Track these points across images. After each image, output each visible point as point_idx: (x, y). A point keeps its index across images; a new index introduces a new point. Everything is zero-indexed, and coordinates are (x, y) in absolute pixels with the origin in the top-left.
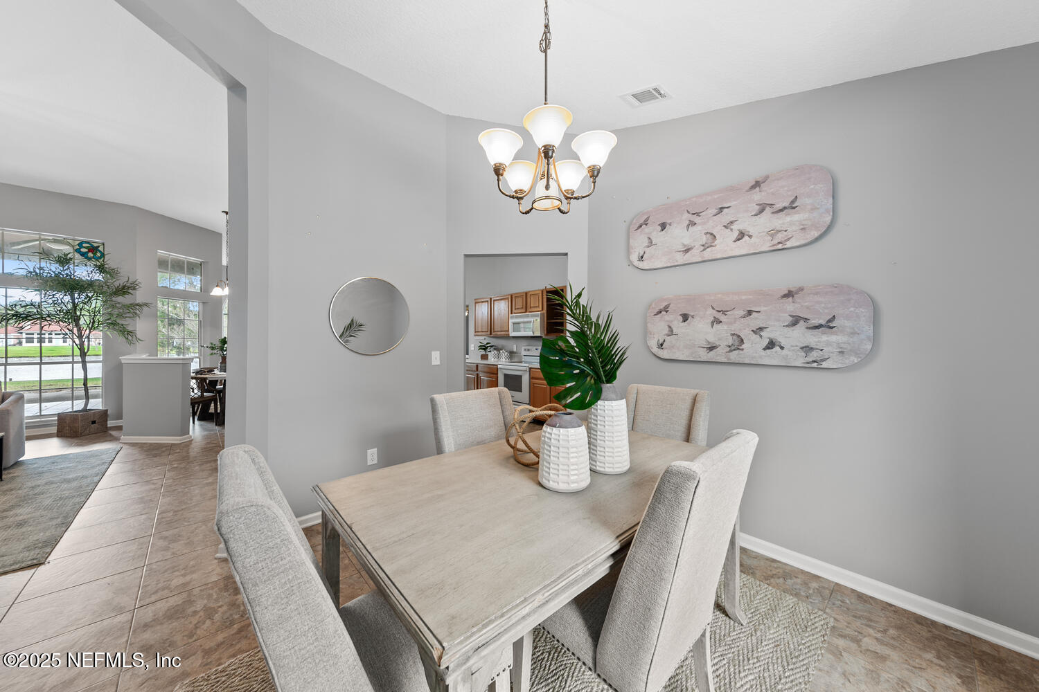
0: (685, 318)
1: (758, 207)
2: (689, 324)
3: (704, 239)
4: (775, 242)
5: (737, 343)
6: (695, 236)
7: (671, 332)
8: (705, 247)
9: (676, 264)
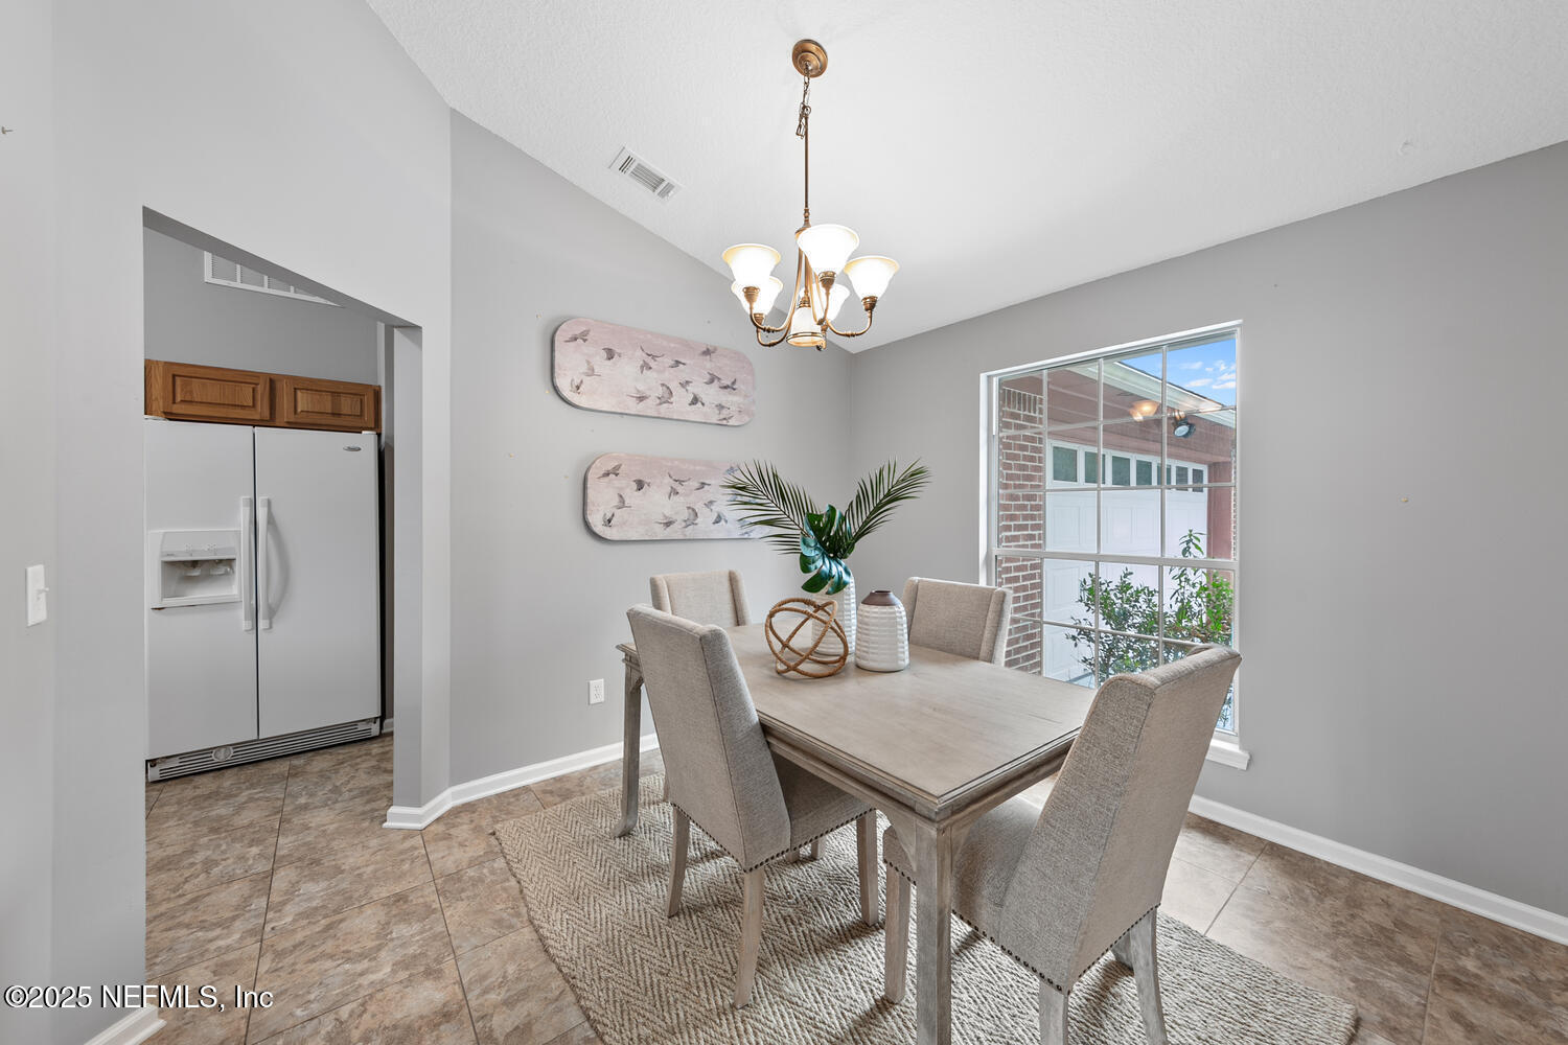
0: (640, 485)
1: (708, 376)
2: (644, 494)
3: (660, 391)
4: (722, 417)
5: (692, 517)
6: (651, 383)
7: (622, 504)
8: (663, 401)
9: (627, 412)
